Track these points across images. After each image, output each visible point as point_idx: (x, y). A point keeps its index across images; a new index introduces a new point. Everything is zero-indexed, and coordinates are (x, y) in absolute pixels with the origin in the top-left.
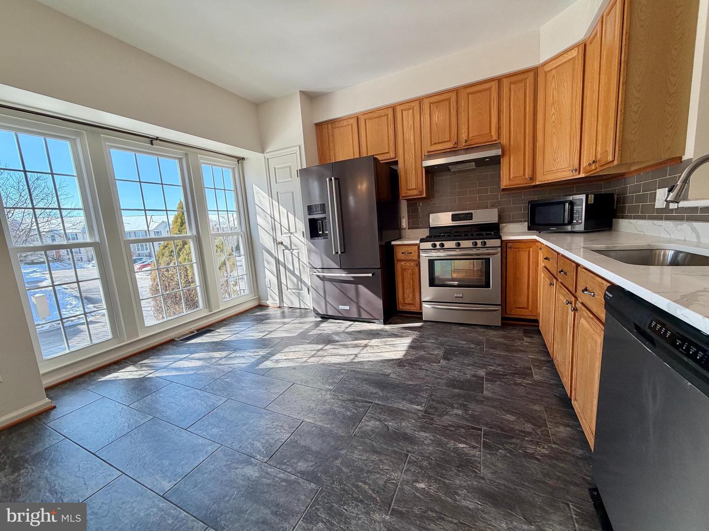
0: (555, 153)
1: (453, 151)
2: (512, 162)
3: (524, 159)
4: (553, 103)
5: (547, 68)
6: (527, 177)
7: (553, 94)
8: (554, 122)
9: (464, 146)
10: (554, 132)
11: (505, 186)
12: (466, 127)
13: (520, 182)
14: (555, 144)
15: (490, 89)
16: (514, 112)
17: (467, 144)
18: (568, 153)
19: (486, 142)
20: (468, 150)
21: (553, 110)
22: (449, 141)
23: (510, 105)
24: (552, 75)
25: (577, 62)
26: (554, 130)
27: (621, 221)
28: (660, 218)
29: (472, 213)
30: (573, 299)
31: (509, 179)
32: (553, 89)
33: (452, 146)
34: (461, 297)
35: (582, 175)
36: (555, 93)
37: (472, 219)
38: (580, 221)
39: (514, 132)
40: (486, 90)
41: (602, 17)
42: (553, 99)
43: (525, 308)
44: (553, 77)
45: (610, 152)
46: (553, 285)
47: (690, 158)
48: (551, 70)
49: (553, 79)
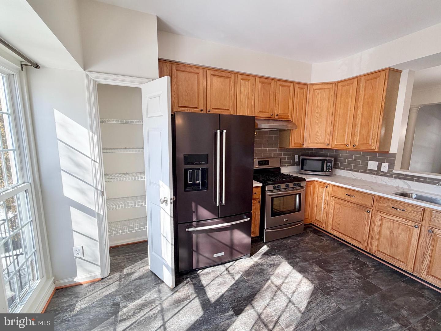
0: (317, 133)
2: (296, 134)
3: (301, 133)
4: (317, 107)
5: (315, 87)
6: (301, 143)
7: (317, 103)
8: (317, 117)
9: (275, 118)
10: (317, 123)
12: (278, 106)
13: (298, 146)
14: (317, 128)
15: (290, 86)
18: (324, 135)
19: (285, 119)
21: (317, 111)
22: (268, 112)
23: (297, 100)
24: (317, 92)
25: (331, 91)
26: (317, 121)
28: (373, 174)
29: (269, 160)
31: (294, 143)
33: (269, 116)
34: (288, 220)
36: (318, 102)
37: (269, 164)
38: (330, 171)
40: (288, 87)
41: (358, 78)
42: (317, 105)
43: (307, 219)
44: (318, 94)
45: (374, 145)
46: (370, 212)
47: (394, 153)
48: (317, 89)
49: (318, 95)
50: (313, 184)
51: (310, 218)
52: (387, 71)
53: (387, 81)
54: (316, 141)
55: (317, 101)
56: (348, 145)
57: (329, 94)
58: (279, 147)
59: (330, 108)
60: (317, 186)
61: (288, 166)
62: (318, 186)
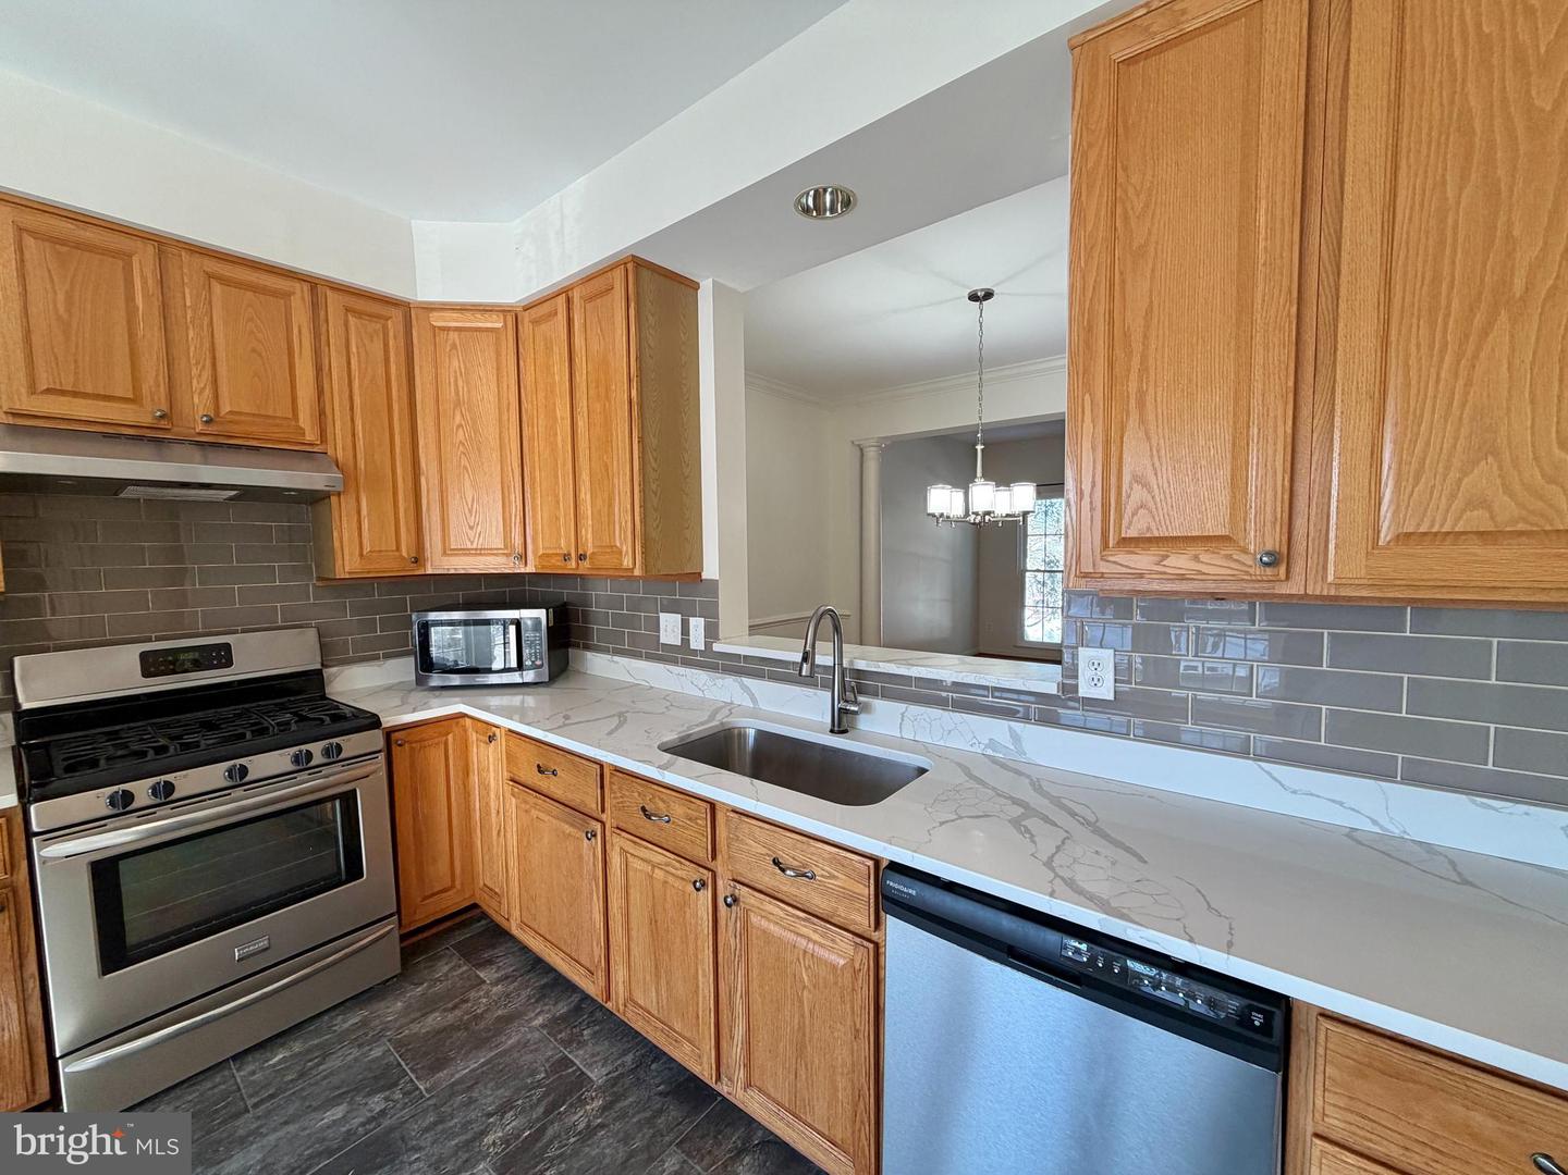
0: (470, 511)
1: (152, 439)
2: (364, 512)
4: (458, 404)
5: (438, 320)
6: (405, 554)
7: (456, 384)
8: (462, 444)
9: (200, 434)
10: (465, 467)
11: (349, 573)
12: (207, 374)
13: (389, 566)
14: (469, 494)
15: (285, 294)
16: (360, 386)
17: (211, 429)
18: (501, 519)
20: (214, 446)
21: (458, 418)
22: (132, 403)
23: (349, 363)
24: (450, 342)
25: (504, 343)
26: (464, 462)
27: (589, 655)
28: (674, 662)
29: (228, 645)
30: (707, 875)
31: (361, 555)
32: (456, 372)
33: (147, 420)
34: (267, 949)
35: (530, 569)
36: (460, 383)
37: (229, 663)
38: (538, 663)
39: (364, 437)
40: (275, 293)
41: (565, 292)
42: (457, 393)
43: (444, 890)
44: (454, 346)
45: (627, 551)
46: (595, 836)
47: (713, 578)
48: (448, 329)
49: (454, 351)
50: (455, 729)
51: (462, 884)
52: (630, 266)
53: (632, 305)
54: (472, 543)
55: (456, 381)
56: (569, 555)
57: (498, 354)
58: (319, 579)
59: (508, 410)
60: (473, 736)
61: (387, 656)
62: (475, 739)
